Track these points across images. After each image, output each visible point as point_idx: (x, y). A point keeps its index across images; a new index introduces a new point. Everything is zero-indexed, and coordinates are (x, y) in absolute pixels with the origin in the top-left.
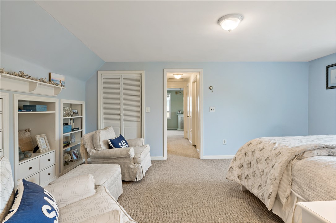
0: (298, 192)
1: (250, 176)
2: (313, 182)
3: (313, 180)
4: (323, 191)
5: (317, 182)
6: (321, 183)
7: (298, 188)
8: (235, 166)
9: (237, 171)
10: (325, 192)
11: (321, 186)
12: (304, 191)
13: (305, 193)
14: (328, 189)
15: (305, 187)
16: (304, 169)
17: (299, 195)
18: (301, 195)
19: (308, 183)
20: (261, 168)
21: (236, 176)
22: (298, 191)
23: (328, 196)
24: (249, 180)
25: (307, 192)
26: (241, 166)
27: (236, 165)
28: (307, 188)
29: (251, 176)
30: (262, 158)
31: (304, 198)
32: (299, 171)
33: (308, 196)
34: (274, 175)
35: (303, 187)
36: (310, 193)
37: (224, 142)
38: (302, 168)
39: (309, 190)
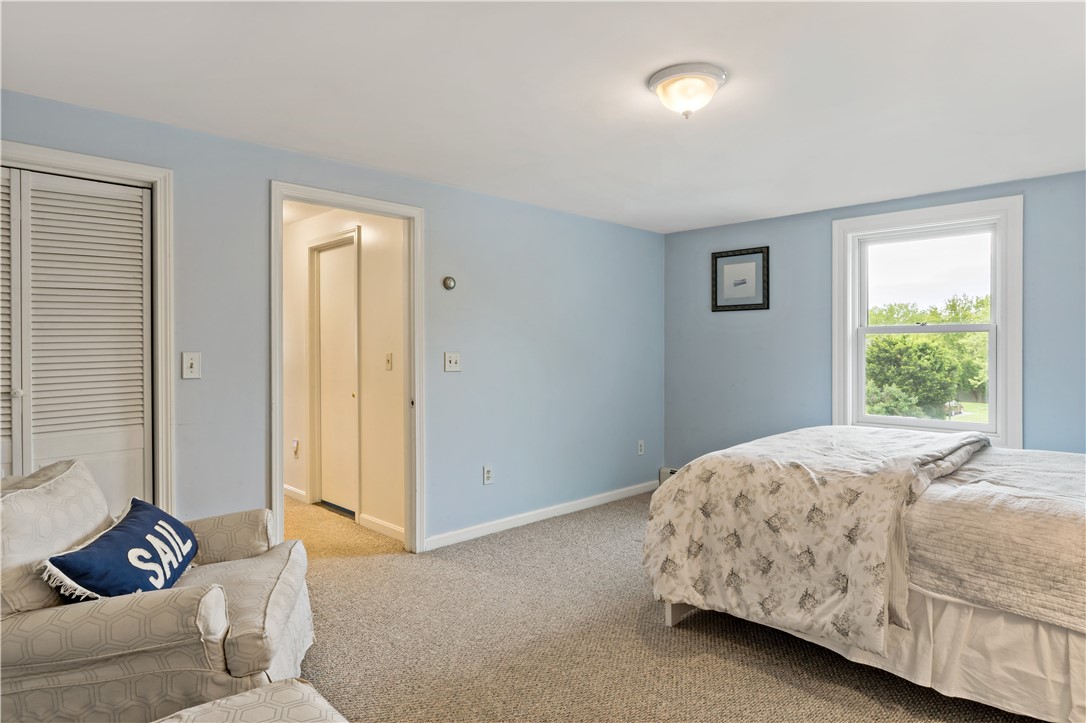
0: (937, 586)
1: (742, 575)
2: (987, 555)
3: (988, 549)
4: (1023, 570)
5: (1001, 552)
6: (1015, 553)
7: (937, 576)
8: (678, 554)
9: (688, 569)
10: (1030, 571)
11: (1016, 561)
12: (961, 581)
13: (966, 584)
14: (1039, 562)
15: (964, 572)
16: (947, 525)
17: (943, 593)
18: (949, 594)
19: (972, 558)
20: (797, 544)
21: (690, 583)
22: (938, 583)
23: (1038, 580)
24: (743, 588)
25: (974, 580)
26: (697, 549)
27: (680, 551)
28: (972, 572)
29: (751, 573)
30: (788, 513)
31: (961, 597)
32: (932, 532)
33: (981, 590)
34: (878, 557)
35: (957, 570)
36: (983, 582)
37: (486, 476)
38: (941, 524)
39: (980, 575)
